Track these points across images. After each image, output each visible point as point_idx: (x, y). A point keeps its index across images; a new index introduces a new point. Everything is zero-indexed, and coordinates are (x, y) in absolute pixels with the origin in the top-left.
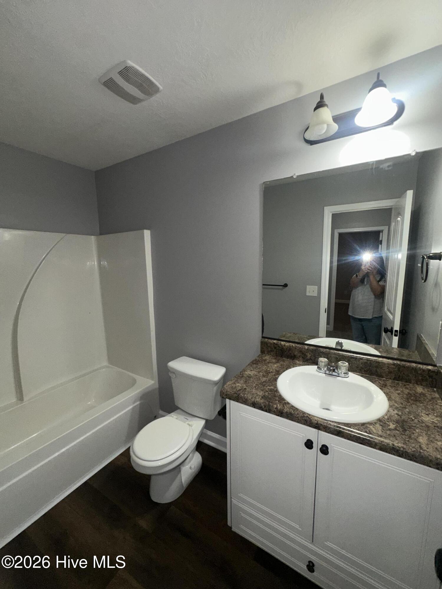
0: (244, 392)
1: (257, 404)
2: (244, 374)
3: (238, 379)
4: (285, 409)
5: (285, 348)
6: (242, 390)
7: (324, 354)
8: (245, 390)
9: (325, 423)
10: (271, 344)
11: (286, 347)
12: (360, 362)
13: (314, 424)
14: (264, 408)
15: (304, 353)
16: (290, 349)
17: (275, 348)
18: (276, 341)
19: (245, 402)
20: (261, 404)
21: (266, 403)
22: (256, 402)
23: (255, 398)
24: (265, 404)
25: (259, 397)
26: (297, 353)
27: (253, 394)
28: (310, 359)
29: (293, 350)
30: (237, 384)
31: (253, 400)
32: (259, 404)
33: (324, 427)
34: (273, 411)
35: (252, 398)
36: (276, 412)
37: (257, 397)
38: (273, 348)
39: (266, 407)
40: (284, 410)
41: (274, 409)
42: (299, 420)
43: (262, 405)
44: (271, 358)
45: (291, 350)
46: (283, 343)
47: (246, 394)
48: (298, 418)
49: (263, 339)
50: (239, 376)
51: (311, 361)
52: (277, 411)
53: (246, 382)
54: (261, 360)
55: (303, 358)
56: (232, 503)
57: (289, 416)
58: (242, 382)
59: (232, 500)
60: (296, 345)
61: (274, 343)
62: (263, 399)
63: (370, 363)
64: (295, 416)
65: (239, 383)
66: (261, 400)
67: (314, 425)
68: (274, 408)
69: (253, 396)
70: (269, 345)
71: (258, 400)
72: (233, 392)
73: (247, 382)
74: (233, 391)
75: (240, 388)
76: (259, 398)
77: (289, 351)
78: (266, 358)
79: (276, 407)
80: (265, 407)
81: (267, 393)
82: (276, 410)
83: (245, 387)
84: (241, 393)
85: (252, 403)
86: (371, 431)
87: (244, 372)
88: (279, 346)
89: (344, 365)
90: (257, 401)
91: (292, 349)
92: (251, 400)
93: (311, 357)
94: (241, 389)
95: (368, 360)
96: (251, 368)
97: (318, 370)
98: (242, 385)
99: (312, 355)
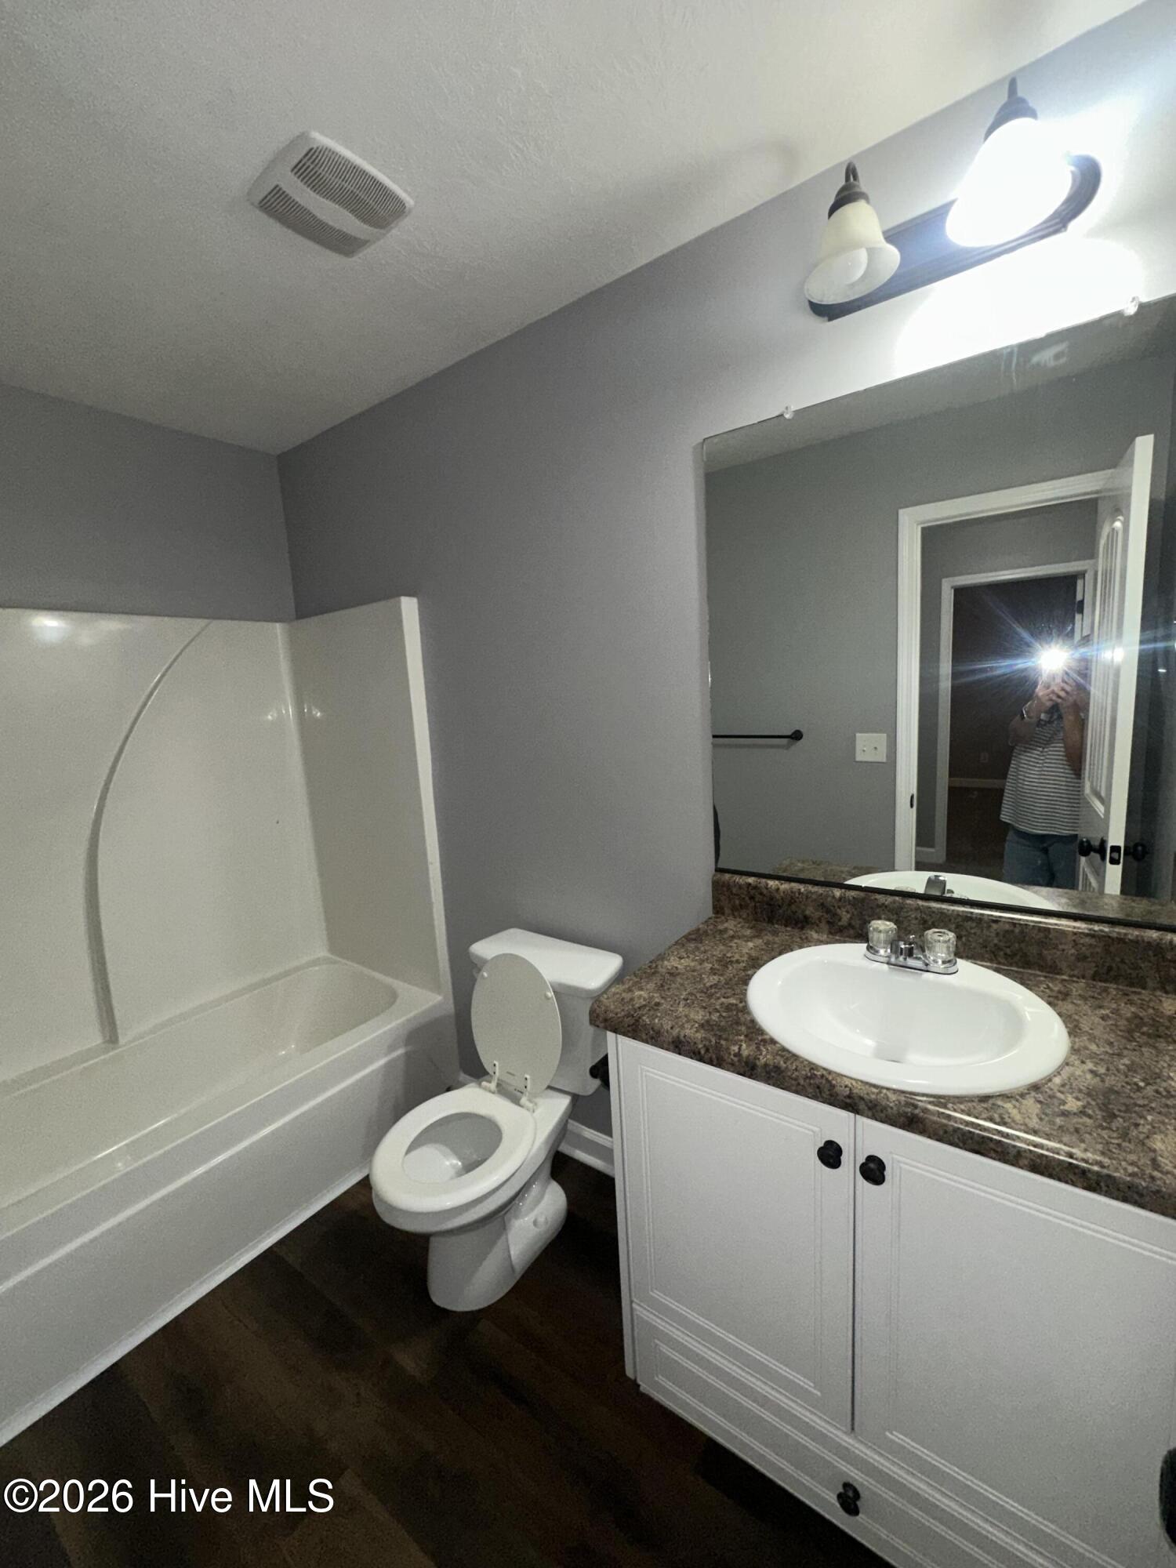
0: (651, 1013)
1: (686, 1044)
2: (659, 966)
3: (641, 979)
4: (761, 1057)
5: (778, 897)
6: (648, 1008)
7: (889, 911)
8: (656, 1008)
9: (873, 1093)
10: (740, 887)
11: (782, 894)
12: (992, 930)
13: (842, 1098)
14: (705, 1053)
15: (832, 908)
16: (792, 899)
17: (752, 898)
18: (753, 878)
19: (654, 1038)
20: (695, 1043)
21: (710, 1041)
22: (682, 1038)
23: (682, 1027)
24: (707, 1043)
25: (692, 1026)
26: (811, 909)
27: (677, 1018)
28: (850, 925)
29: (800, 902)
30: (637, 993)
31: (675, 1032)
32: (692, 1044)
33: (870, 1105)
34: (730, 1064)
35: (672, 1028)
36: (737, 1064)
37: (686, 1026)
38: (747, 898)
39: (711, 1051)
40: (759, 1059)
41: (732, 1057)
42: (800, 1087)
43: (700, 1046)
44: (739, 926)
45: (795, 902)
46: (772, 883)
47: (657, 1016)
48: (796, 1080)
49: (719, 875)
50: (645, 973)
51: (852, 932)
52: (739, 1061)
53: (662, 986)
54: (711, 930)
55: (828, 922)
56: (635, 1317)
57: (773, 1077)
58: (651, 986)
59: (634, 1305)
60: (810, 888)
61: (750, 884)
62: (702, 1031)
63: (1022, 932)
64: (789, 1074)
65: (641, 989)
66: (696, 1032)
67: (842, 1100)
68: (732, 1053)
69: (677, 1023)
70: (734, 890)
71: (687, 1032)
72: (623, 1013)
73: (666, 988)
74: (623, 1010)
75: (644, 1003)
76: (691, 1029)
77: (790, 905)
78: (726, 925)
79: (737, 1051)
80: (707, 1050)
81: (718, 1014)
82: (736, 1059)
83: (657, 1000)
84: (643, 1015)
85: (673, 1042)
86: (1006, 1116)
87: (660, 963)
88: (761, 894)
89: (942, 940)
90: (685, 1036)
91: (797, 900)
92: (672, 1034)
93: (851, 918)
94: (645, 1006)
95: (1014, 923)
96: (683, 950)
97: (869, 955)
98: (651, 994)
99: (853, 915)
